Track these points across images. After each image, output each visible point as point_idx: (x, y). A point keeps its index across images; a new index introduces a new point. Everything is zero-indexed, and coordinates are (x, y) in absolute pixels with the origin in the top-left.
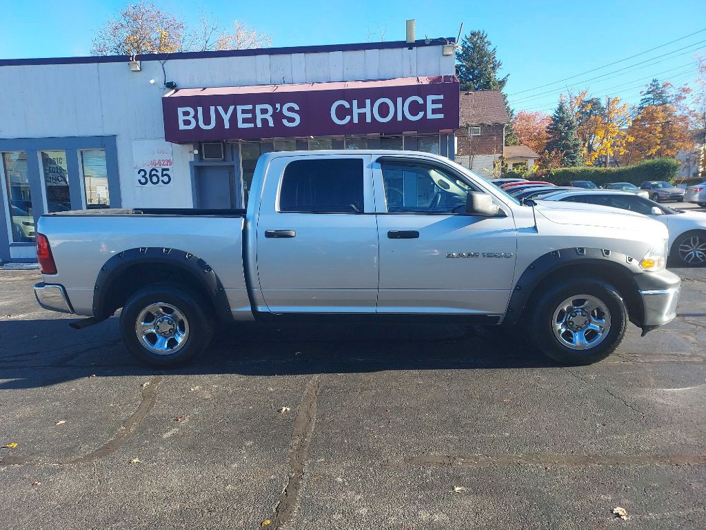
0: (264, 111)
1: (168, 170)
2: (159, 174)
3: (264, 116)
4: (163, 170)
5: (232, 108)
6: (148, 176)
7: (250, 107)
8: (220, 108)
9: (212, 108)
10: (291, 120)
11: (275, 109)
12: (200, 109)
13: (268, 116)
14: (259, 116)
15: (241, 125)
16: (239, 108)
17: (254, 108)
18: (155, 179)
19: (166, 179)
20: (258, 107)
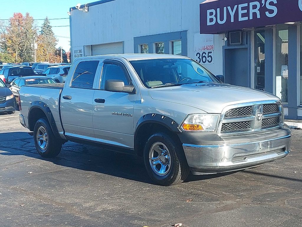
0: (255, 7)
1: (211, 52)
2: (207, 56)
3: (255, 11)
4: (209, 53)
5: (236, 6)
6: (201, 57)
7: (246, 5)
8: (229, 8)
9: (225, 8)
10: (271, 12)
11: (261, 4)
12: (218, 10)
13: (257, 11)
14: (252, 11)
15: (241, 19)
16: (240, 6)
17: (249, 5)
18: (204, 59)
19: (210, 59)
20: (252, 4)
